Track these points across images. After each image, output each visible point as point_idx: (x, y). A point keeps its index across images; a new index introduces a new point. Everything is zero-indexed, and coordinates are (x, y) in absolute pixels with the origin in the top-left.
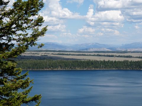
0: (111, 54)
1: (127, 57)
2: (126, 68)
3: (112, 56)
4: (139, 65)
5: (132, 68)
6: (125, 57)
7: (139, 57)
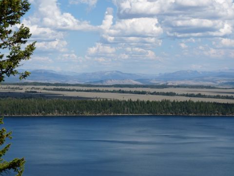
0: (141, 90)
1: (168, 94)
3: (143, 93)
4: (186, 108)
5: (175, 113)
6: (163, 94)
7: (187, 95)
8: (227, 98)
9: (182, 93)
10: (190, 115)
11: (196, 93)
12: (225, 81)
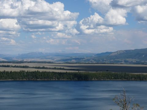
0: (6, 64)
1: (24, 67)
2: (23, 79)
3: (8, 66)
4: (35, 76)
5: (29, 79)
6: (21, 67)
7: (36, 68)
8: (61, 69)
9: (32, 66)
10: (38, 80)
11: (41, 66)
12: (59, 59)
